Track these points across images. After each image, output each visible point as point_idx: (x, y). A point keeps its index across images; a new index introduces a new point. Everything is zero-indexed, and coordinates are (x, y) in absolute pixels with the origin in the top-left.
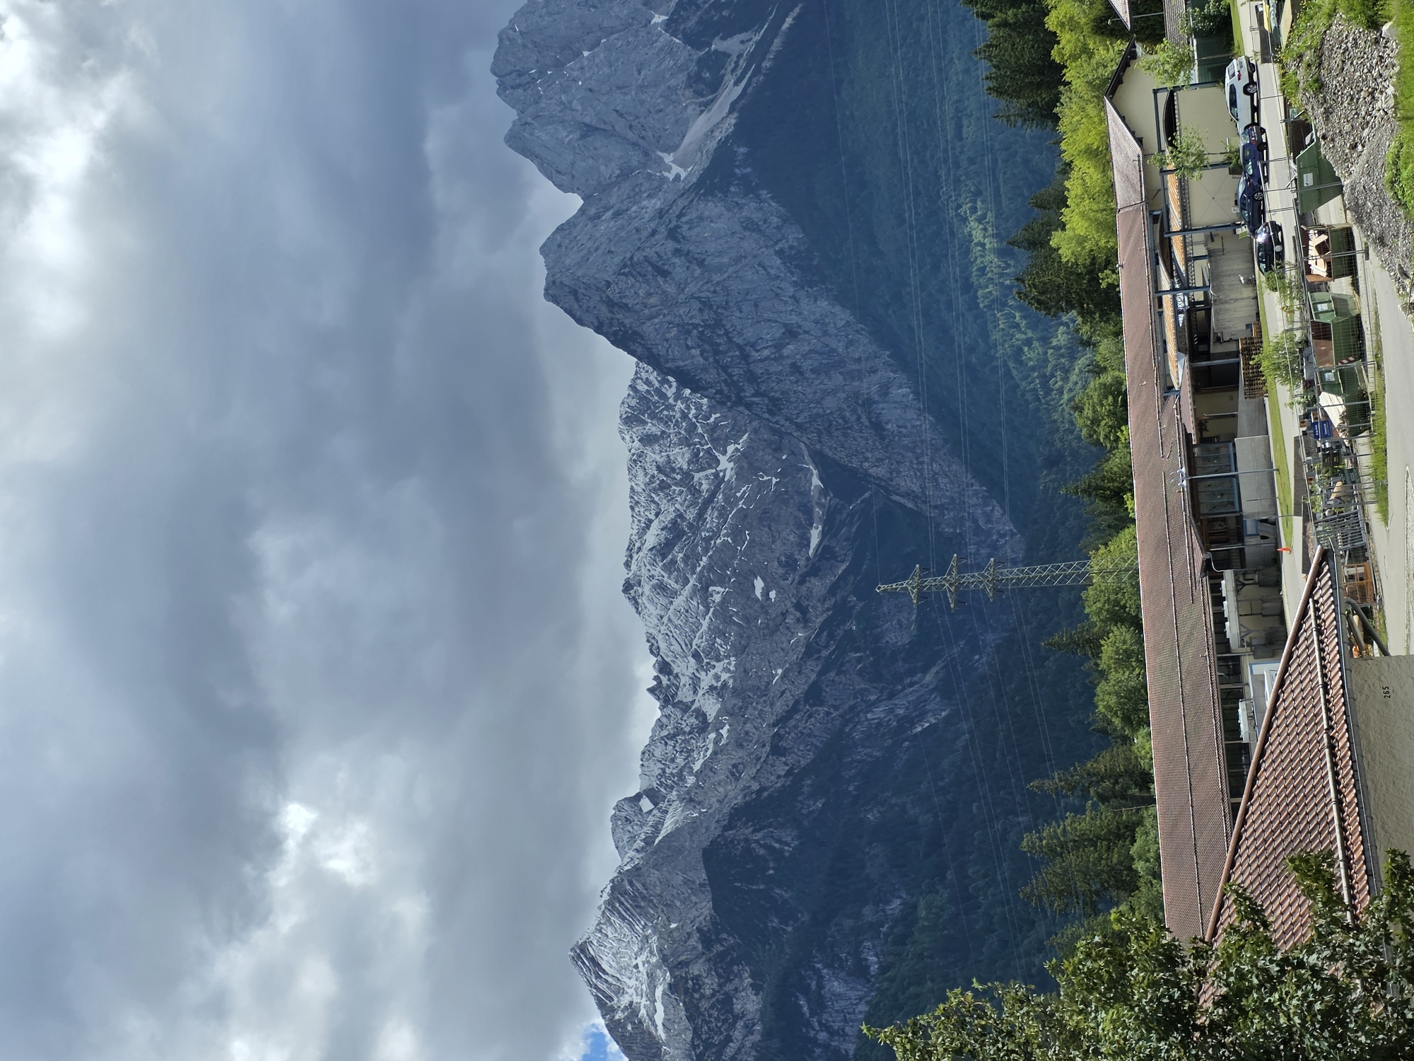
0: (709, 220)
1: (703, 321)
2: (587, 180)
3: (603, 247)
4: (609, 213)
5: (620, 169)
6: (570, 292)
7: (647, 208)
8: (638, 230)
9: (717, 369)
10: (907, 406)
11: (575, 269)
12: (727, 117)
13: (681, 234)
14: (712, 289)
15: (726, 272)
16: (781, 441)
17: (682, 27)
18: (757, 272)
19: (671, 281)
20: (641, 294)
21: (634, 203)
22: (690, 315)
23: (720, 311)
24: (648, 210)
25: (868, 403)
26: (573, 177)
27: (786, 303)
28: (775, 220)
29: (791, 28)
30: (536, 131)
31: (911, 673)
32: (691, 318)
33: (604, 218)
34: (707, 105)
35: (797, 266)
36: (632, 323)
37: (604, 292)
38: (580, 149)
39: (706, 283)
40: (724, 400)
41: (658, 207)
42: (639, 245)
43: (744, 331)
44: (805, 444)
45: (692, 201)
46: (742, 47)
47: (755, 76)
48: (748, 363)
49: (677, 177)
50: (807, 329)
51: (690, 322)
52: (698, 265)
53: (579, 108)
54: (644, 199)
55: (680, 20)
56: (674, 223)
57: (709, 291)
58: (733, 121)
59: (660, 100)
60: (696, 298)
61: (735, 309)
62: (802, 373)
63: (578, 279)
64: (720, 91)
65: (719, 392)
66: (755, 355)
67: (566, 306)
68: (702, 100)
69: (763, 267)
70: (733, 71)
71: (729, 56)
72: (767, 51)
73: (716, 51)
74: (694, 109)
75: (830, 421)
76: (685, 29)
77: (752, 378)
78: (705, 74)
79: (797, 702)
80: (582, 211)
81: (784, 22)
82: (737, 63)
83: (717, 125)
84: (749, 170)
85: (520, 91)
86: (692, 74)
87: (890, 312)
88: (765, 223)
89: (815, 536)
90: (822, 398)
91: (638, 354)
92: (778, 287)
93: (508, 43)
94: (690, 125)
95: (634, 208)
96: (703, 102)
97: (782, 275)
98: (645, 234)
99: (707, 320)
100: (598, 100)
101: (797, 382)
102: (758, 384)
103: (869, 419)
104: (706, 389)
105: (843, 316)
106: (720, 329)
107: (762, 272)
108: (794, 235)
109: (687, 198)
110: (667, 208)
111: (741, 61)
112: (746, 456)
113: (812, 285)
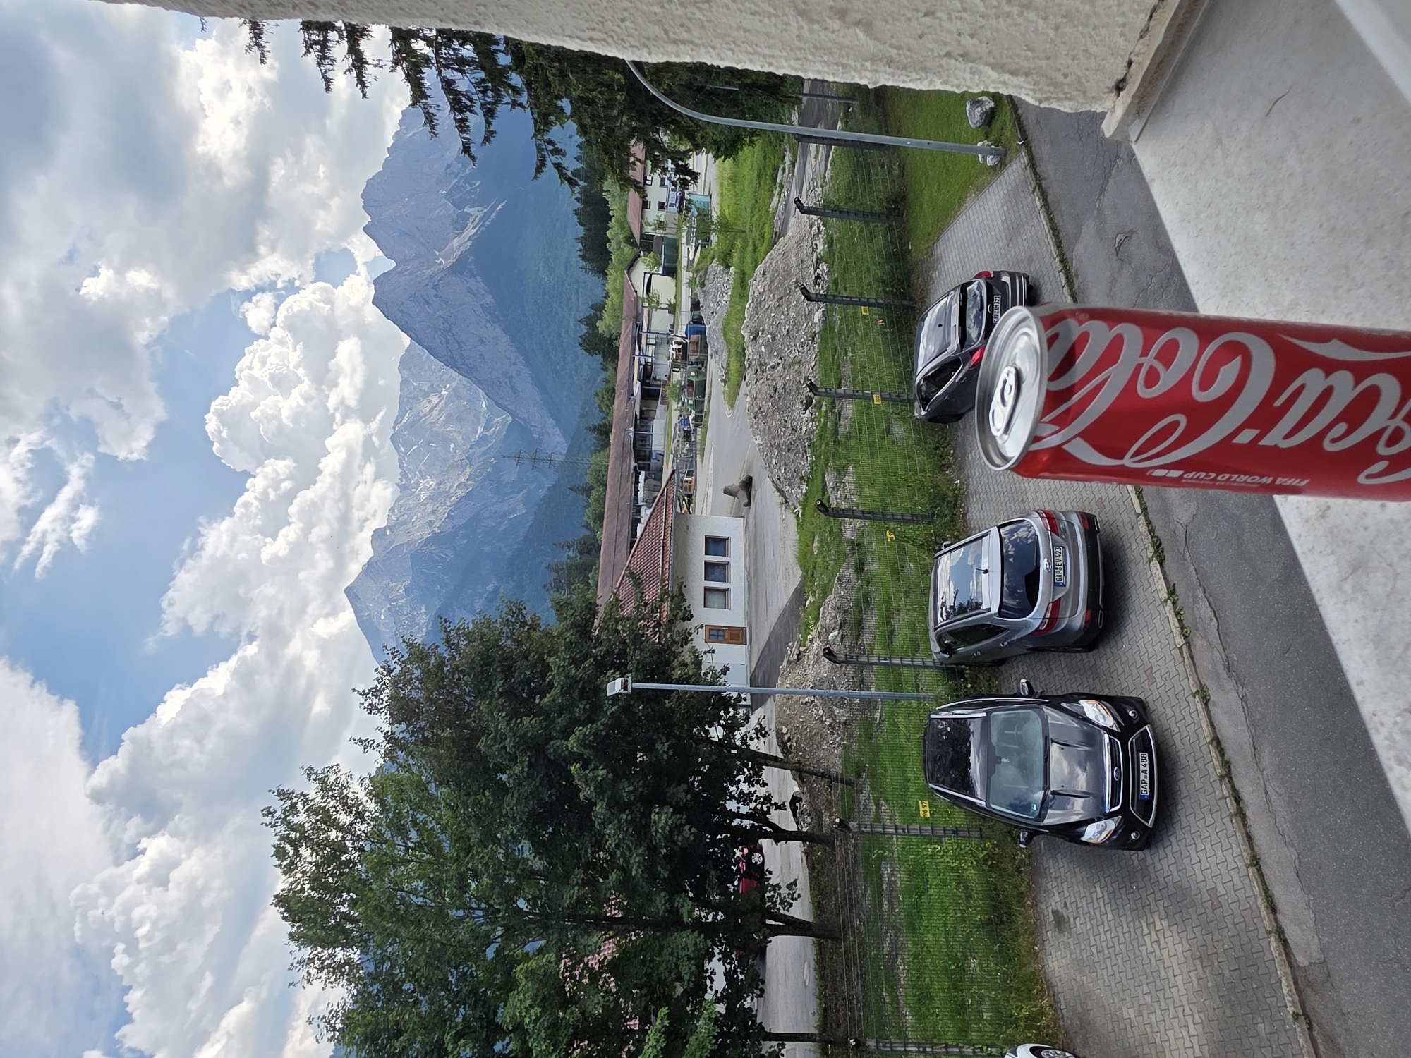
0: (453, 285)
1: (443, 328)
2: (399, 256)
3: (402, 286)
4: (407, 272)
5: (415, 254)
6: (384, 303)
7: (425, 273)
8: (419, 282)
9: (447, 350)
10: (527, 382)
11: (387, 293)
12: (467, 242)
13: (439, 288)
14: (450, 315)
15: (457, 309)
16: (471, 386)
18: (471, 312)
19: (431, 308)
20: (417, 311)
21: (419, 270)
22: (438, 324)
23: (452, 325)
24: (426, 275)
25: (510, 378)
26: (393, 252)
27: (482, 327)
28: (482, 291)
29: (500, 210)
30: (379, 228)
31: (512, 493)
33: (404, 273)
34: (458, 235)
35: (488, 313)
36: (411, 323)
37: (401, 307)
38: (398, 241)
39: (447, 312)
40: (448, 364)
41: (430, 274)
42: (419, 289)
43: (461, 336)
44: (482, 390)
45: (446, 275)
46: (478, 213)
47: (482, 227)
48: (461, 350)
49: (441, 263)
50: (489, 341)
51: (438, 327)
52: (445, 303)
53: (400, 223)
54: (424, 270)
55: (452, 195)
56: (437, 283)
57: (448, 316)
58: (470, 244)
59: (438, 228)
60: (442, 317)
61: (459, 325)
62: (484, 359)
63: (388, 298)
64: (466, 230)
65: (447, 360)
66: (465, 347)
67: (381, 309)
69: (474, 310)
70: (472, 222)
71: (472, 215)
72: (489, 217)
73: (466, 211)
74: (452, 235)
76: (453, 199)
77: (462, 357)
78: (460, 220)
79: (462, 498)
80: (395, 268)
81: (498, 206)
82: (475, 219)
83: (462, 245)
84: (474, 267)
85: (374, 208)
86: (454, 219)
87: (526, 340)
88: (477, 291)
89: (480, 430)
90: (491, 371)
91: (412, 337)
92: (479, 320)
93: (370, 186)
94: (450, 241)
95: (419, 272)
96: (457, 233)
97: (482, 315)
98: (422, 285)
99: (445, 328)
100: (409, 221)
101: (482, 362)
102: (464, 360)
103: (510, 384)
104: (440, 358)
105: (505, 339)
106: (451, 333)
107: (473, 312)
108: (489, 299)
109: (444, 273)
110: (434, 275)
111: (477, 219)
112: (454, 389)
113: (494, 322)
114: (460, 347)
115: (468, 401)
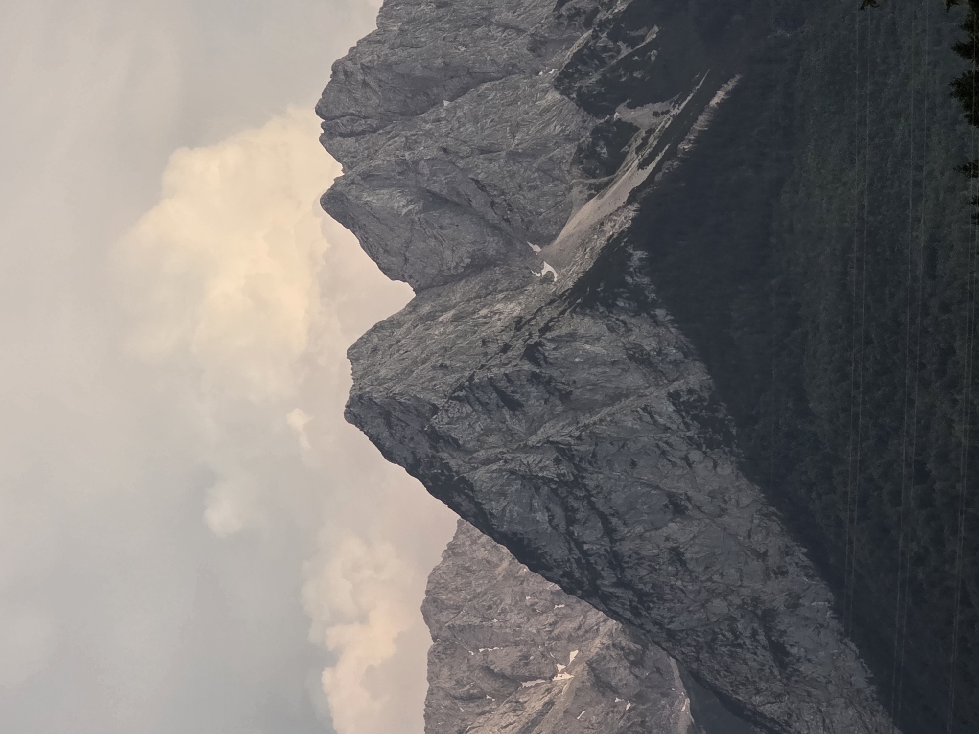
0: (584, 340)
1: (558, 475)
2: (425, 268)
3: (433, 359)
4: (448, 315)
5: (472, 258)
6: (380, 414)
7: (501, 313)
8: (484, 342)
9: (569, 543)
10: (822, 626)
11: (390, 384)
12: (624, 207)
13: (544, 354)
14: (577, 433)
15: (598, 413)
16: (644, 652)
17: (577, 85)
18: (641, 419)
19: (521, 417)
20: (478, 429)
21: (484, 306)
22: (540, 465)
23: (583, 465)
24: (502, 317)
25: (767, 617)
26: (406, 260)
27: (674, 464)
28: (673, 352)
29: (721, 105)
30: (365, 195)
32: (541, 469)
33: (440, 319)
34: (598, 189)
35: (695, 418)
36: (460, 466)
37: (428, 420)
38: (420, 224)
39: (569, 424)
40: (573, 586)
41: (515, 314)
42: (483, 362)
43: (612, 497)
44: (677, 660)
45: (563, 312)
46: (655, 120)
47: (668, 160)
48: (613, 541)
49: (548, 279)
50: (698, 504)
51: (540, 475)
52: (561, 399)
53: (426, 171)
54: (498, 302)
55: (576, 76)
56: (536, 338)
57: (571, 436)
58: (632, 214)
59: (536, 175)
60: (552, 443)
61: (605, 465)
62: (683, 563)
63: (393, 398)
64: (618, 172)
65: (568, 575)
66: (623, 530)
67: (373, 432)
68: (592, 181)
69: (650, 413)
70: (639, 149)
71: (637, 129)
72: (687, 131)
73: (619, 120)
74: (580, 192)
75: (715, 633)
76: (581, 87)
77: (616, 561)
78: (602, 148)
80: (413, 306)
81: (714, 95)
82: (645, 140)
83: (609, 218)
84: (646, 280)
85: (352, 140)
86: (584, 147)
87: (814, 495)
88: (659, 354)
90: (707, 601)
91: (463, 509)
92: (667, 443)
93: (343, 77)
94: (573, 212)
95: (484, 312)
96: (594, 184)
97: (674, 427)
98: (493, 348)
99: (564, 475)
100: (454, 164)
101: (677, 574)
102: (622, 570)
103: (769, 638)
104: (550, 569)
106: (580, 489)
107: (647, 418)
108: (696, 375)
109: (557, 307)
110: (528, 317)
111: (651, 139)
112: (593, 666)
113: (711, 444)
114: (609, 531)
115: (639, 698)
